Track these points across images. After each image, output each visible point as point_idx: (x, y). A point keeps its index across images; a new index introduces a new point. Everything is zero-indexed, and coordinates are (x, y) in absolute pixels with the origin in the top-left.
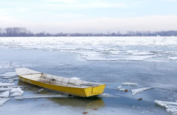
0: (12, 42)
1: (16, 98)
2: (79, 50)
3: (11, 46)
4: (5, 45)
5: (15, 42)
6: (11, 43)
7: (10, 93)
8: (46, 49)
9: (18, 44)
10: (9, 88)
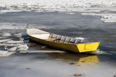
0: (37, 5)
1: (20, 52)
2: (103, 12)
3: (34, 9)
4: (28, 8)
5: (39, 5)
6: (35, 6)
7: (17, 49)
8: (68, 12)
9: (41, 7)
10: (18, 45)
